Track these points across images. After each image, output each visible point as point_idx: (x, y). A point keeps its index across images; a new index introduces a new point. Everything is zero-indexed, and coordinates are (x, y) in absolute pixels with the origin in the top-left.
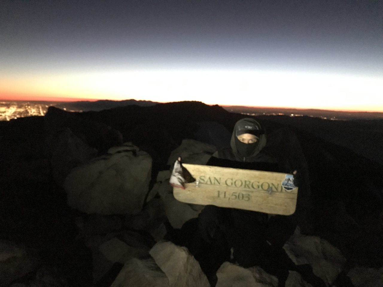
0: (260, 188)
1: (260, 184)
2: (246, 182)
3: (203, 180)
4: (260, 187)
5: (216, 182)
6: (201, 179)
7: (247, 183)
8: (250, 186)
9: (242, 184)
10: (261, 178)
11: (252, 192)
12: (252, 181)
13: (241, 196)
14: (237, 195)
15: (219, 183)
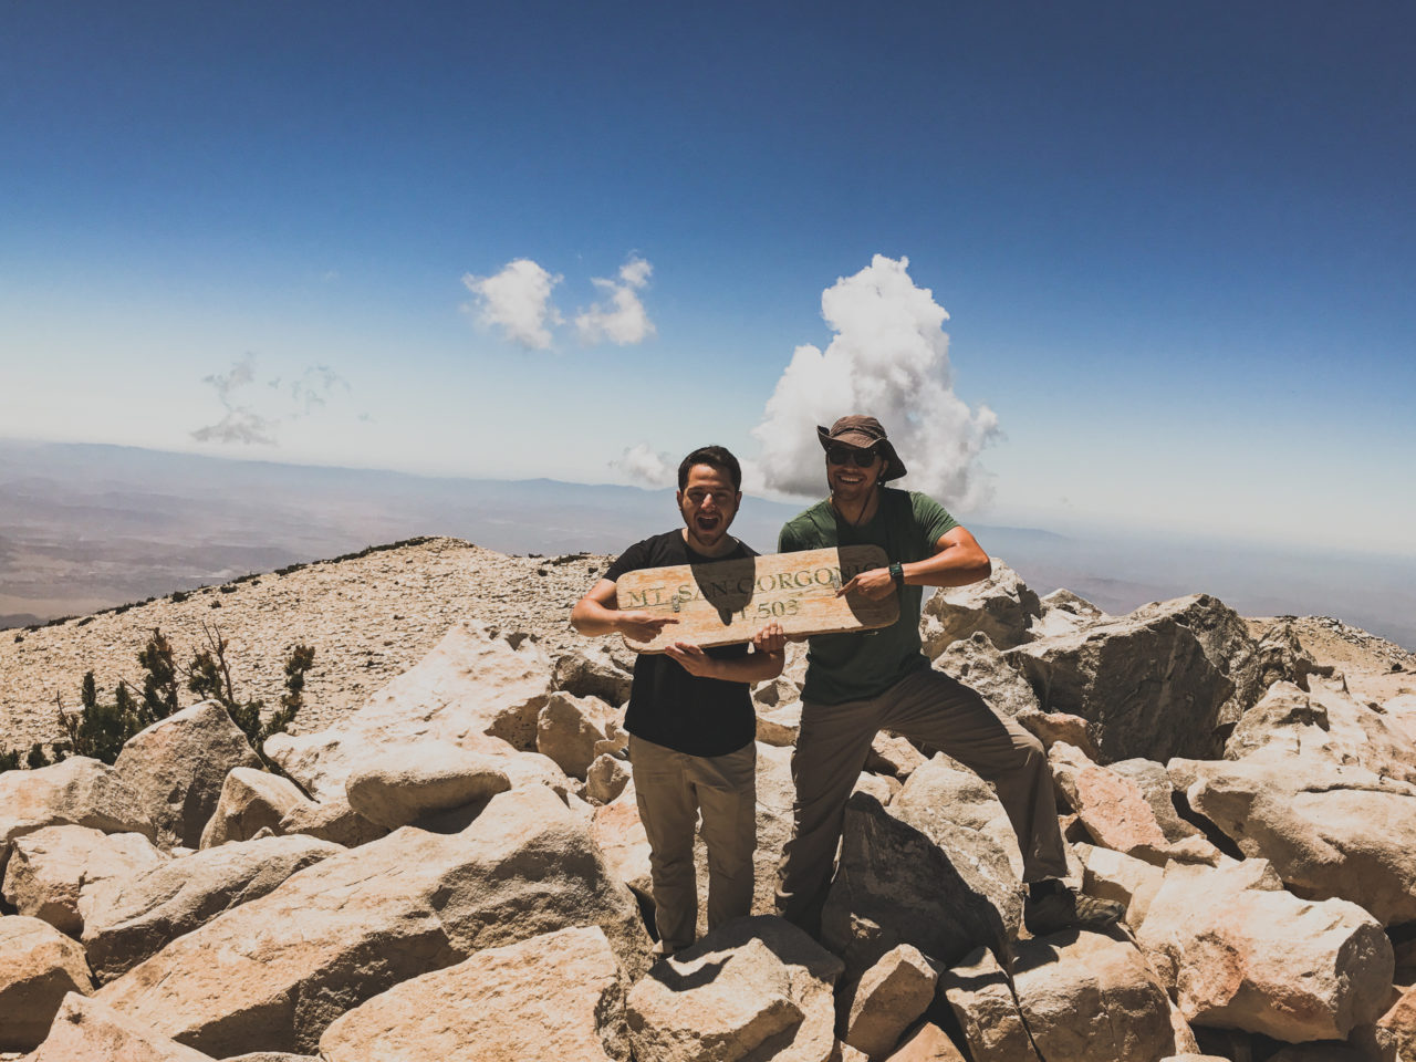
0: (815, 583)
1: (812, 575)
2: (780, 576)
3: (687, 593)
4: (814, 581)
5: (717, 591)
6: (681, 592)
7: (785, 578)
8: (792, 583)
9: (774, 583)
10: (809, 564)
11: (801, 595)
12: (793, 575)
13: (777, 607)
14: (769, 607)
15: (725, 593)
